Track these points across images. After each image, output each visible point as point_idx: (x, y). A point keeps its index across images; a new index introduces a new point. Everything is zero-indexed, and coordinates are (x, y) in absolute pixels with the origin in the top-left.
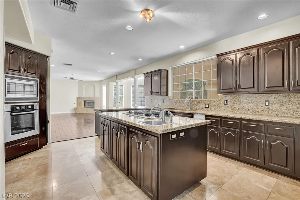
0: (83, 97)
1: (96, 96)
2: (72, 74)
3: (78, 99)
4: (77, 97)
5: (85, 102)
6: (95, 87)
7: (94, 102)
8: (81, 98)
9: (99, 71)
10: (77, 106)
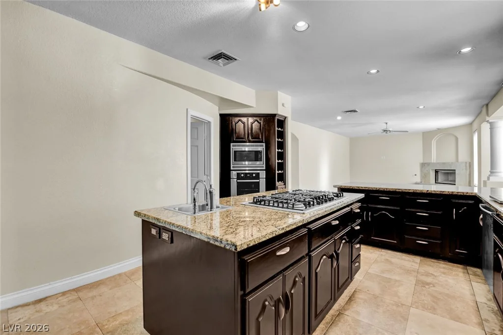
0: (433, 162)
1: (461, 159)
2: (386, 123)
3: (423, 165)
4: (422, 162)
5: (437, 172)
6: (457, 139)
7: (455, 173)
8: (428, 164)
9: (421, 107)
10: (421, 180)
